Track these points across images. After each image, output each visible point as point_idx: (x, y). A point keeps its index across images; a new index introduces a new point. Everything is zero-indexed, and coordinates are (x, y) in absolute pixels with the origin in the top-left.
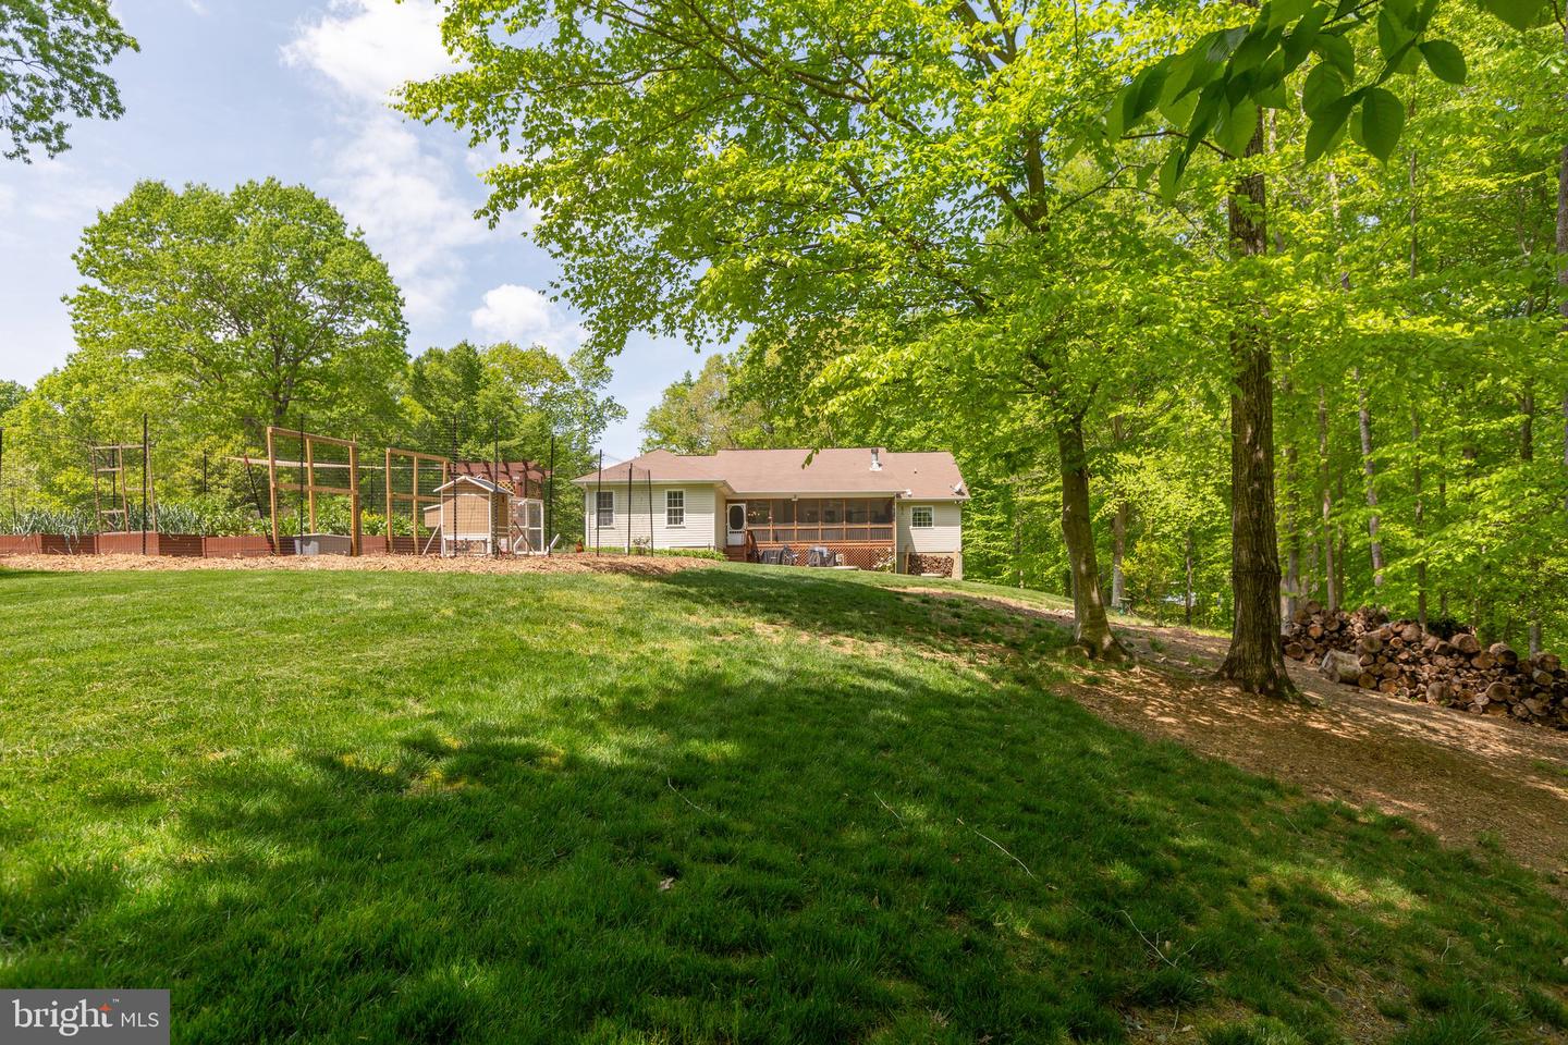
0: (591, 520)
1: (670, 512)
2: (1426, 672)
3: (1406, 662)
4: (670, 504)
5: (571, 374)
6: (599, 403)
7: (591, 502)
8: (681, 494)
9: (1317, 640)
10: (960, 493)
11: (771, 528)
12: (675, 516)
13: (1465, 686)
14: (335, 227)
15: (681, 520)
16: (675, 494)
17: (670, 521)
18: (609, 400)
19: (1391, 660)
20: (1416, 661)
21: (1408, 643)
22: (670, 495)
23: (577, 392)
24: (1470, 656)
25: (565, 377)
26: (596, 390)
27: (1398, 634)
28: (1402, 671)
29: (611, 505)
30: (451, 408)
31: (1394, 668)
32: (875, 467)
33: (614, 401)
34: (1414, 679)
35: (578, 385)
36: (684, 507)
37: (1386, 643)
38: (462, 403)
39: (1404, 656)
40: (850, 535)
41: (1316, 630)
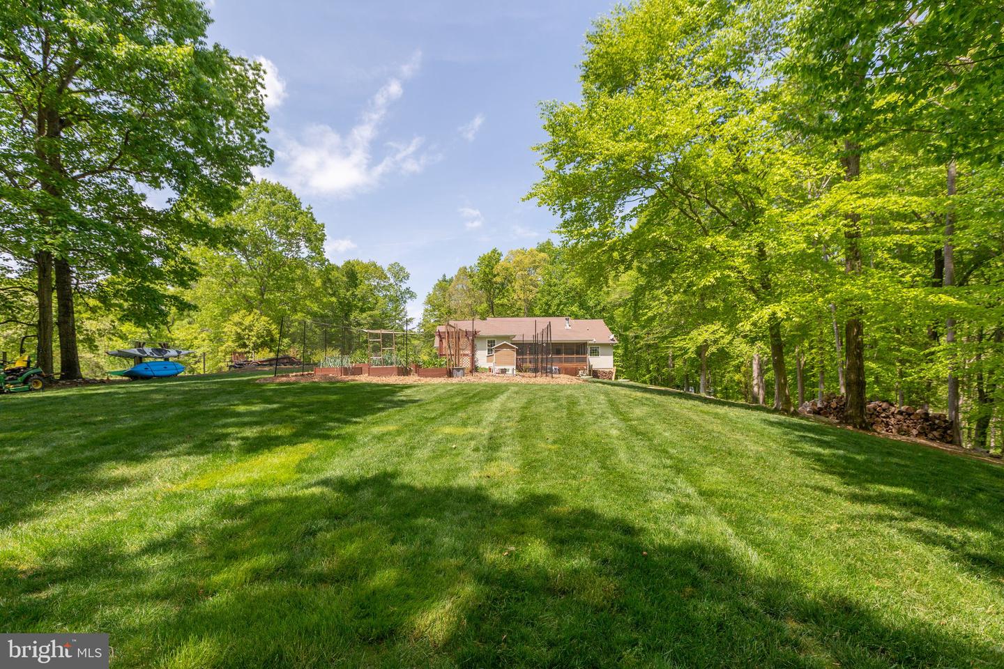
1: (488, 350)
2: (892, 421)
3: (884, 417)
4: (488, 346)
5: (389, 276)
6: (402, 291)
8: (494, 341)
9: (835, 409)
10: (612, 340)
13: (908, 426)
14: (296, 204)
16: (491, 341)
18: (407, 289)
19: (878, 416)
20: (887, 417)
21: (884, 410)
22: (488, 342)
23: (391, 285)
24: (910, 415)
26: (402, 284)
27: (880, 406)
28: (882, 421)
31: (880, 420)
32: (568, 327)
33: (410, 290)
34: (887, 424)
35: (392, 282)
37: (875, 410)
39: (883, 415)
40: (567, 361)
41: (834, 405)
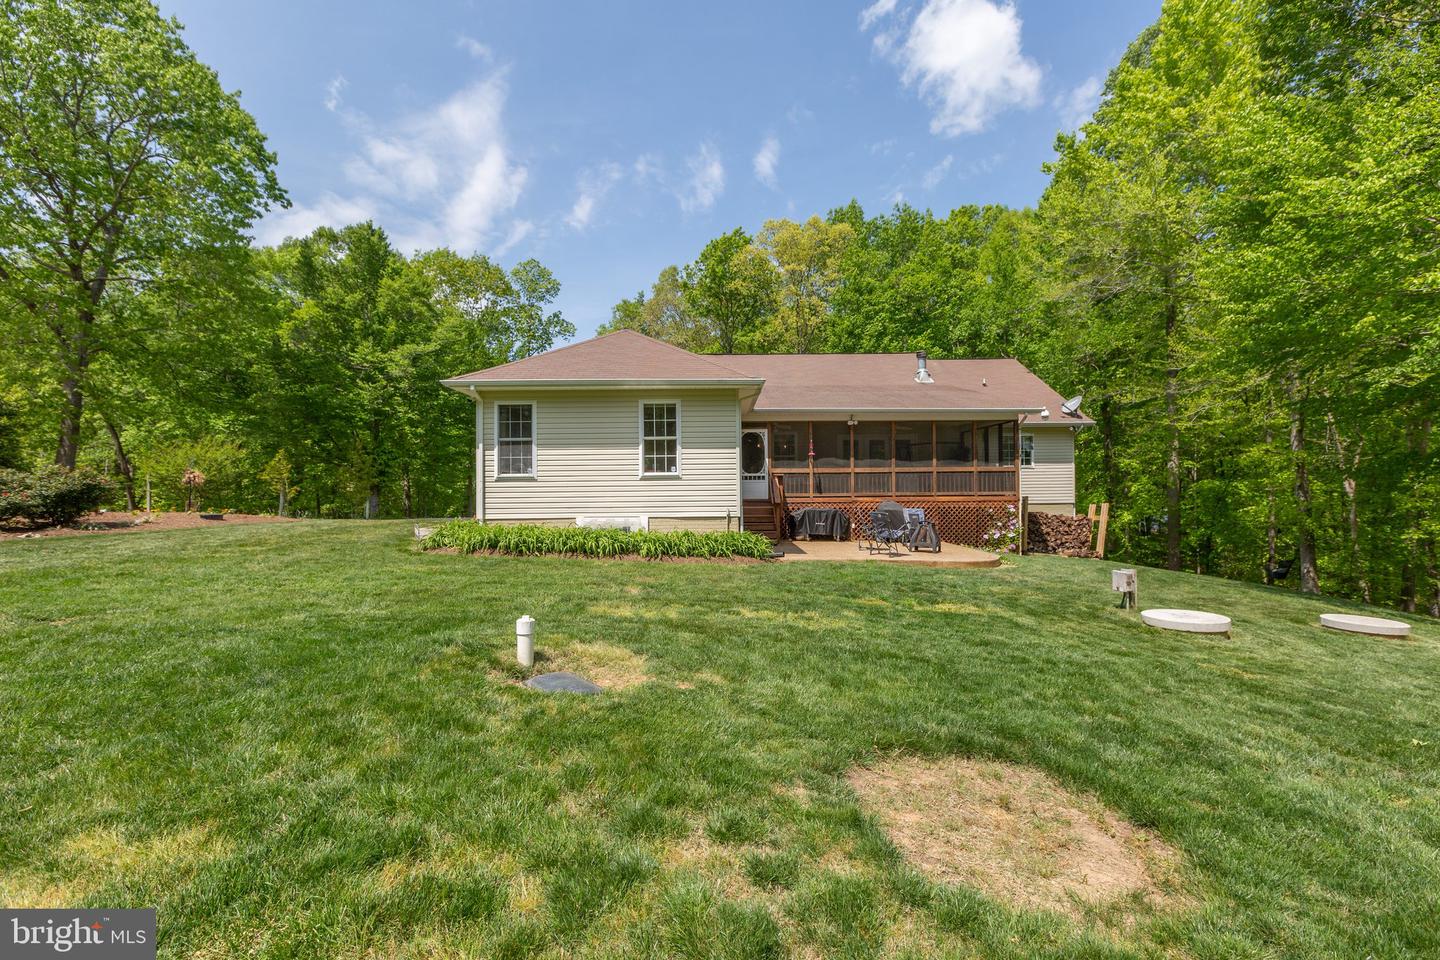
0: (488, 459)
1: (649, 447)
4: (648, 431)
5: (516, 287)
6: (544, 318)
7: (487, 423)
8: (672, 411)
10: (1074, 416)
11: (810, 470)
12: (660, 456)
15: (672, 462)
16: (660, 409)
17: (648, 466)
18: (555, 315)
22: (648, 412)
23: (522, 306)
25: (507, 291)
26: (543, 305)
29: (528, 431)
30: (343, 301)
32: (923, 378)
33: (562, 317)
35: (523, 300)
36: (678, 437)
38: (358, 296)
40: (946, 483)
